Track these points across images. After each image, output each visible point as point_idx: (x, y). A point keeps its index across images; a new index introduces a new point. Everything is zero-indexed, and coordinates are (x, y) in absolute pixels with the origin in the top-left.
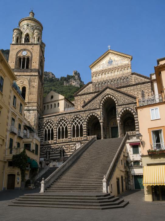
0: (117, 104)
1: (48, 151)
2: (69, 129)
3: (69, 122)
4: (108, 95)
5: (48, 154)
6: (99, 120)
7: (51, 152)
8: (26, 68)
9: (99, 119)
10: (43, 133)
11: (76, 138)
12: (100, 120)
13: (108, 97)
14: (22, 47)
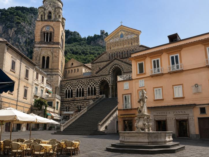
0: (122, 72)
1: (68, 106)
2: (85, 90)
3: (85, 85)
4: (116, 64)
5: (68, 108)
6: (108, 84)
7: (71, 106)
8: (49, 41)
9: (108, 82)
10: (64, 92)
11: (90, 97)
12: (110, 83)
13: (116, 66)
14: (46, 23)
